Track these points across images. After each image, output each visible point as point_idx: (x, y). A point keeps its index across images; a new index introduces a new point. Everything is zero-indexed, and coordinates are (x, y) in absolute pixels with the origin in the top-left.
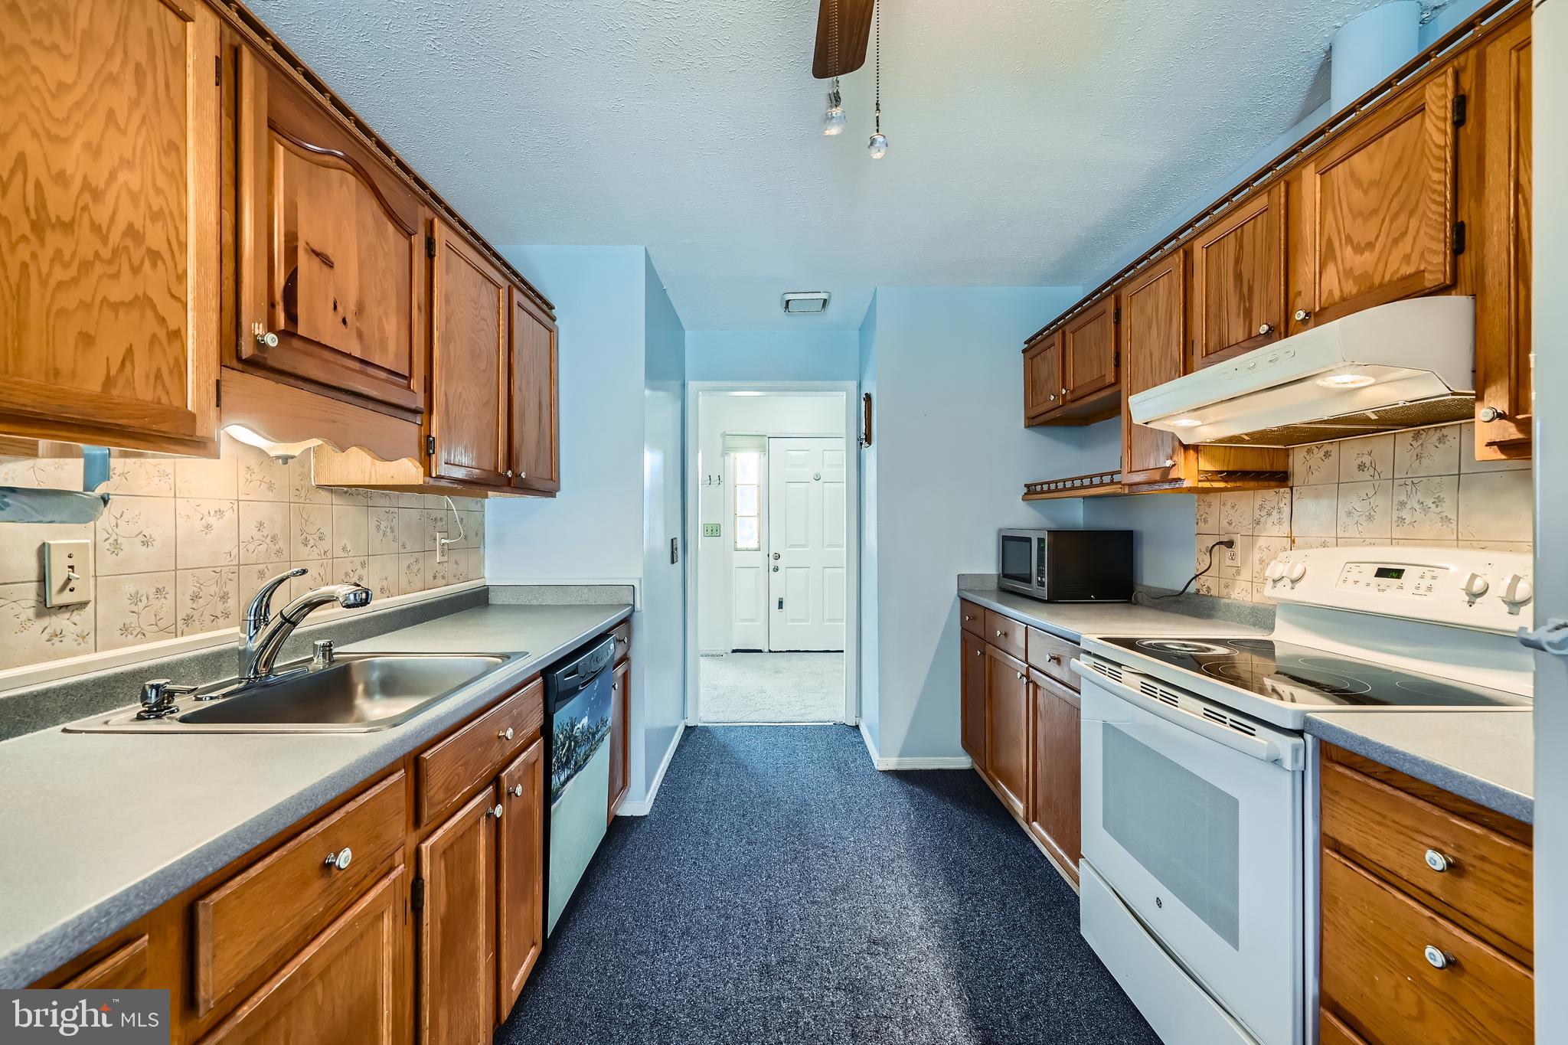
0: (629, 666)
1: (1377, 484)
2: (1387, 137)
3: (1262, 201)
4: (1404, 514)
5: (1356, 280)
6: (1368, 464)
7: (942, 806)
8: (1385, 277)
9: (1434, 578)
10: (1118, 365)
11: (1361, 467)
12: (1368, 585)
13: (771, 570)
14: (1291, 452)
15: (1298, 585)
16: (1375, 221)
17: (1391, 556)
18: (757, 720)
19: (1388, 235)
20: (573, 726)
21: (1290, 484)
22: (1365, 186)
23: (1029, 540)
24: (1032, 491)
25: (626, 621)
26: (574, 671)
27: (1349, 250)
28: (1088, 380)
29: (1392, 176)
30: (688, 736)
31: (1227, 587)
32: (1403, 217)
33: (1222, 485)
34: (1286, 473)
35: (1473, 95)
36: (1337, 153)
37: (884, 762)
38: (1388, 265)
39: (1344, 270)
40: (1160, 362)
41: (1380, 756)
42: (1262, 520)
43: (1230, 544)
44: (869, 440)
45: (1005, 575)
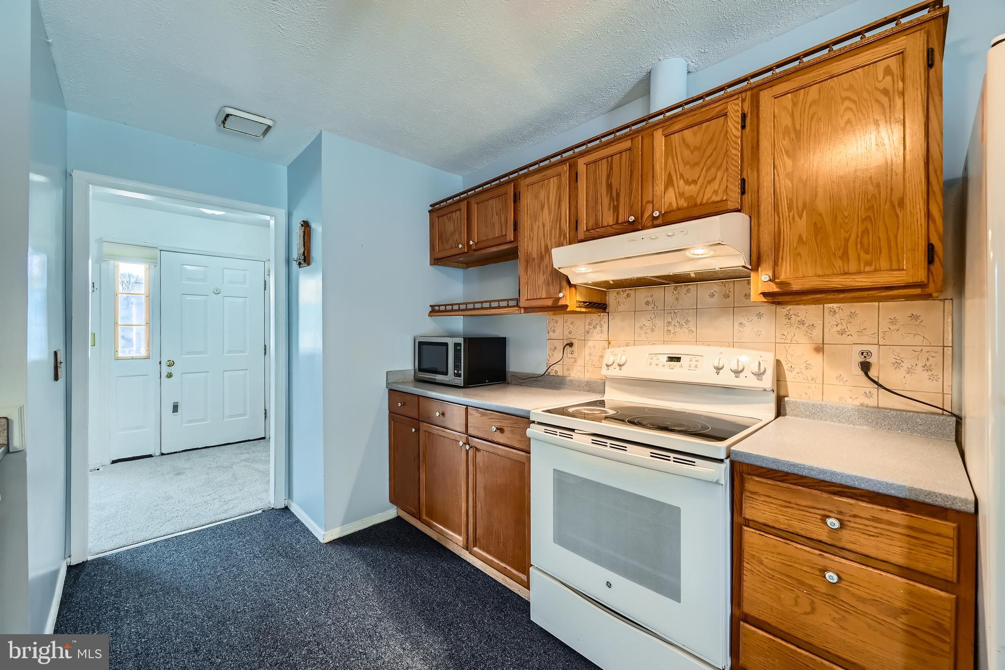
1: (656, 312)
2: (704, 125)
3: (627, 144)
4: (670, 328)
5: (686, 199)
6: (651, 302)
7: (391, 557)
8: (704, 200)
9: (697, 361)
10: (516, 229)
11: (647, 303)
12: (664, 366)
13: (163, 377)
14: (607, 293)
15: (623, 368)
16: (697, 169)
17: (674, 350)
18: (173, 531)
19: (705, 178)
21: (607, 311)
22: (692, 149)
23: (446, 345)
24: (438, 310)
27: (681, 182)
28: (491, 237)
29: (707, 147)
31: (568, 370)
32: (713, 170)
33: (583, 310)
34: (605, 304)
35: (749, 115)
36: (676, 127)
37: (325, 534)
38: (705, 194)
39: (679, 192)
40: (551, 231)
41: (787, 468)
42: (591, 331)
43: (571, 345)
44: (306, 259)
45: (421, 370)
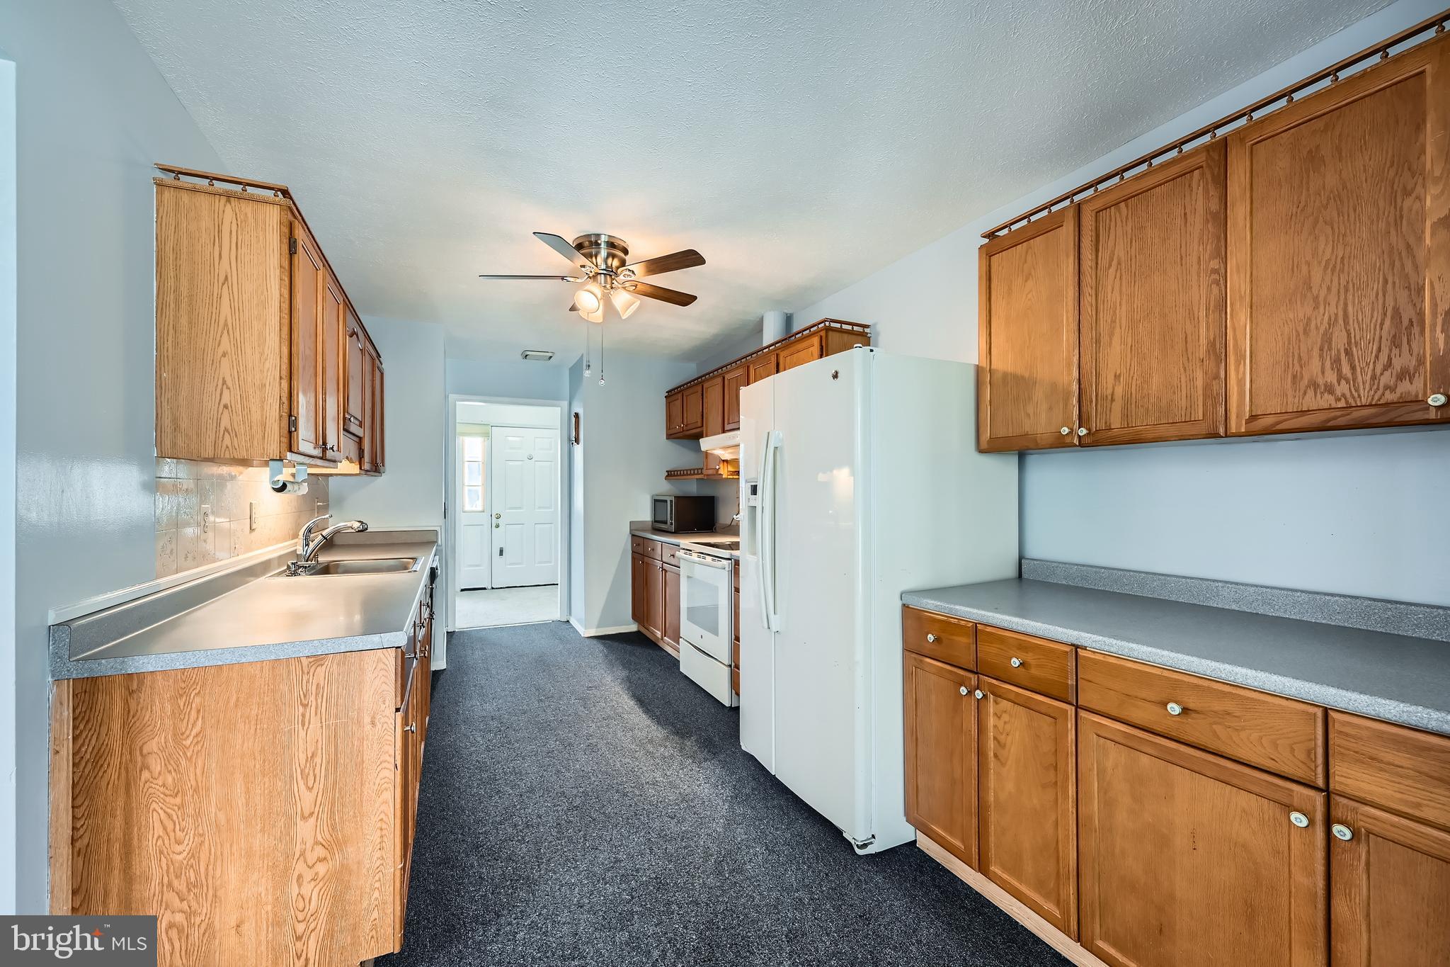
7: (624, 646)
10: (703, 419)
13: (493, 527)
18: (498, 624)
23: (666, 501)
24: (671, 475)
28: (692, 422)
30: (453, 636)
37: (585, 632)
44: (577, 441)
45: (655, 521)
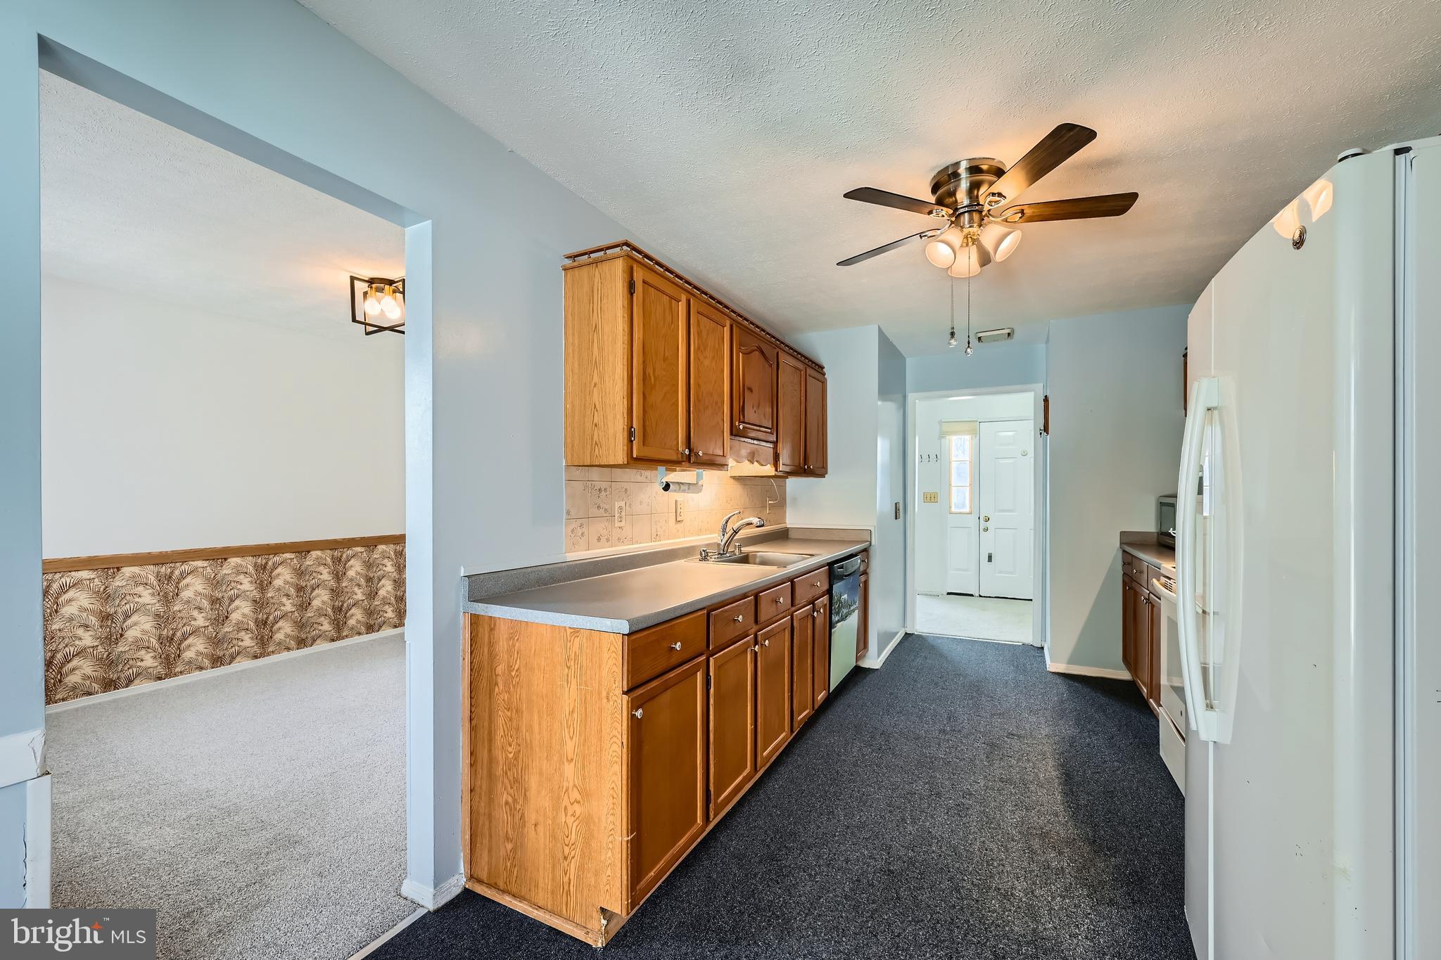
0: (868, 577)
13: (981, 530)
18: (960, 636)
20: (841, 596)
25: (866, 550)
26: (842, 567)
30: (908, 638)
37: (1054, 664)
44: (1046, 430)
